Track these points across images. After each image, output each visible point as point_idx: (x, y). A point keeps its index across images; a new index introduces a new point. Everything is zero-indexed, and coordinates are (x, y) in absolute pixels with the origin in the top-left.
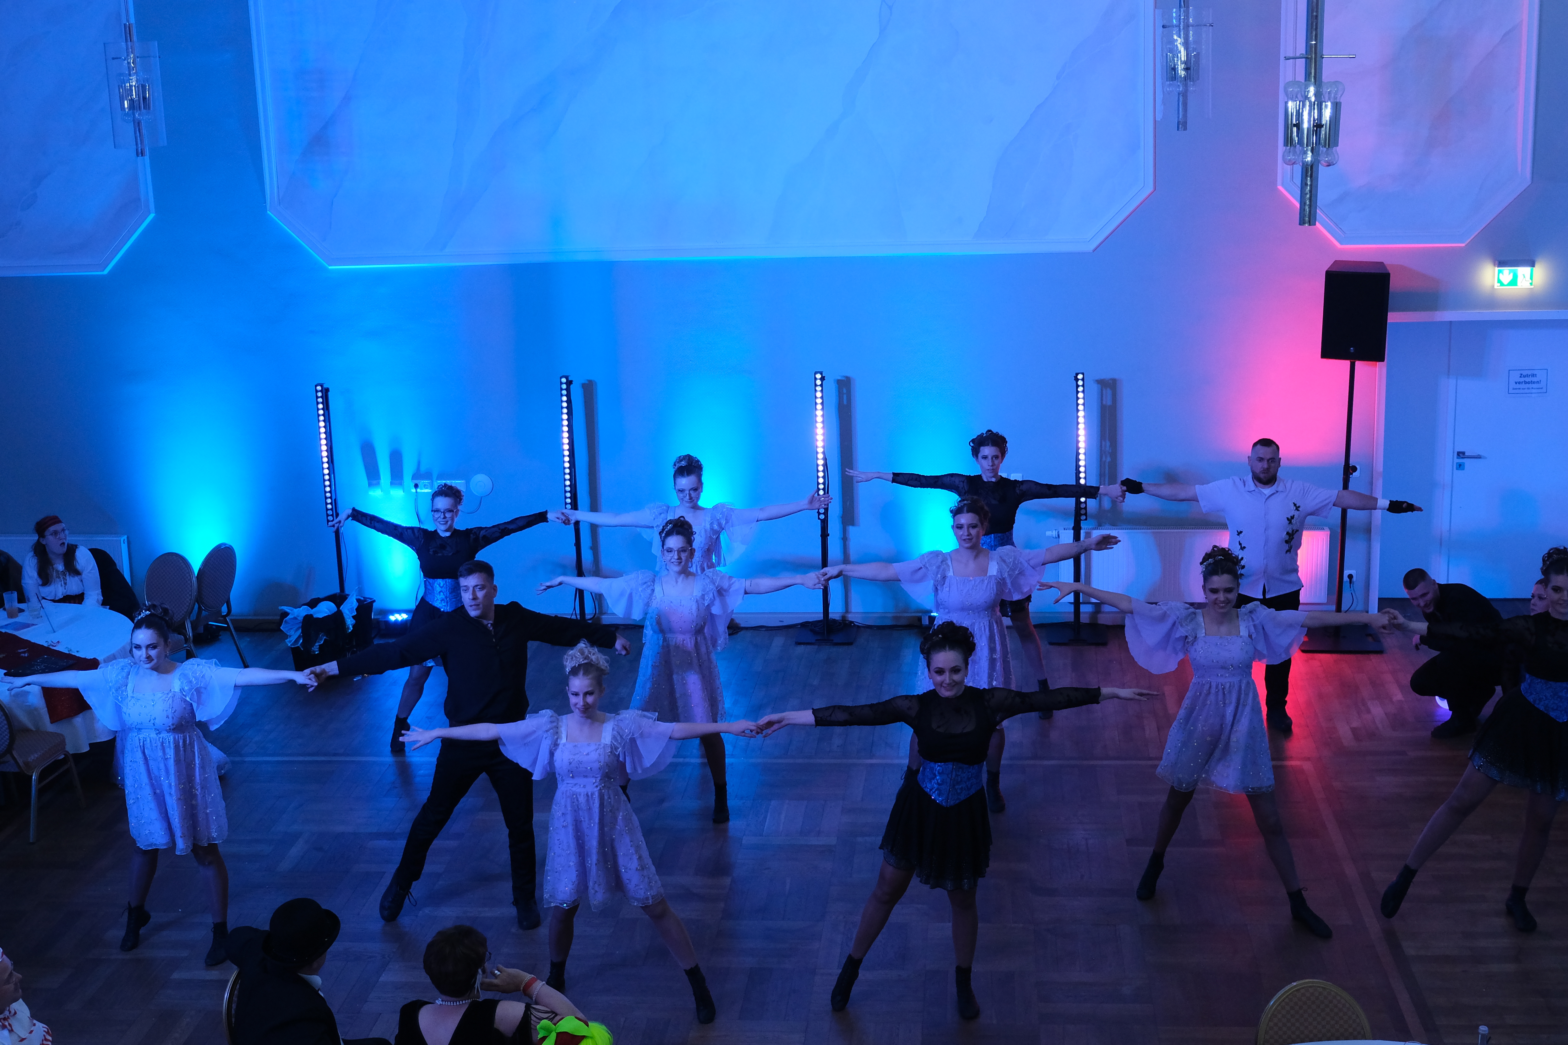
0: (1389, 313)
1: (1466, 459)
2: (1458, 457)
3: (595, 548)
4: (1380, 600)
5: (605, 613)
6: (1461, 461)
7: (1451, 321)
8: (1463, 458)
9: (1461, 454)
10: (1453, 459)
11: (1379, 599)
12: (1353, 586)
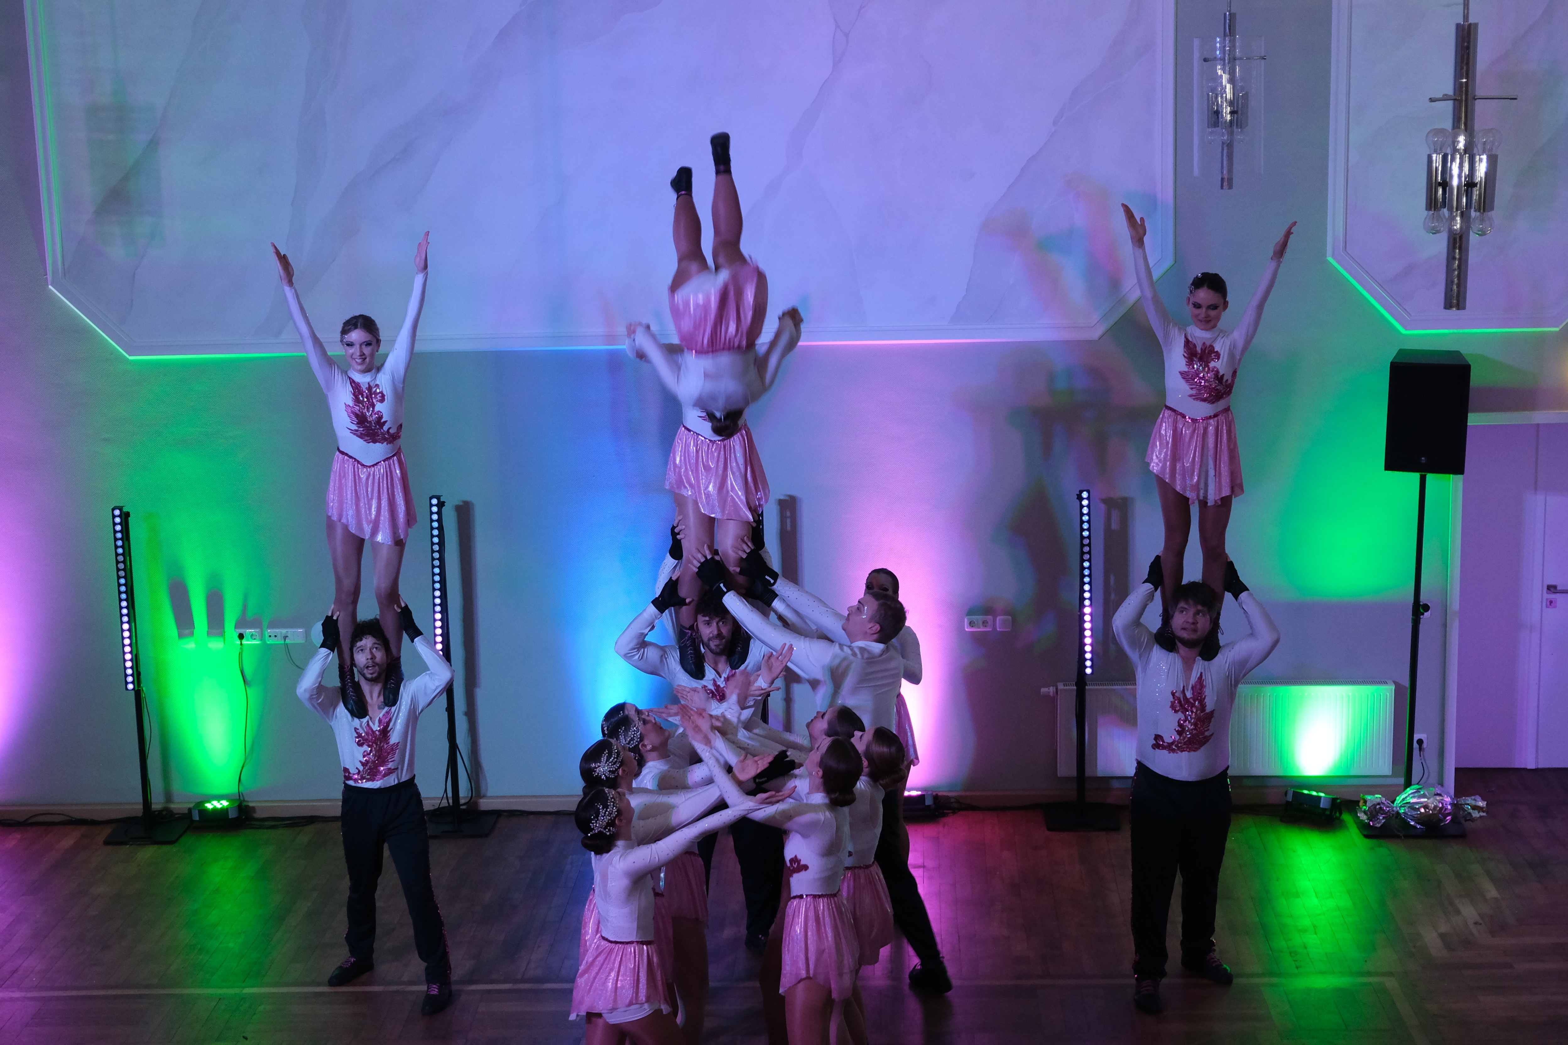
0: (1469, 415)
1: (1558, 594)
2: (1548, 591)
3: (471, 713)
4: (1458, 770)
5: (484, 796)
6: (1552, 596)
7: (1538, 425)
8: (1555, 593)
9: (1552, 589)
10: (1542, 594)
11: (1456, 769)
12: (1423, 755)
